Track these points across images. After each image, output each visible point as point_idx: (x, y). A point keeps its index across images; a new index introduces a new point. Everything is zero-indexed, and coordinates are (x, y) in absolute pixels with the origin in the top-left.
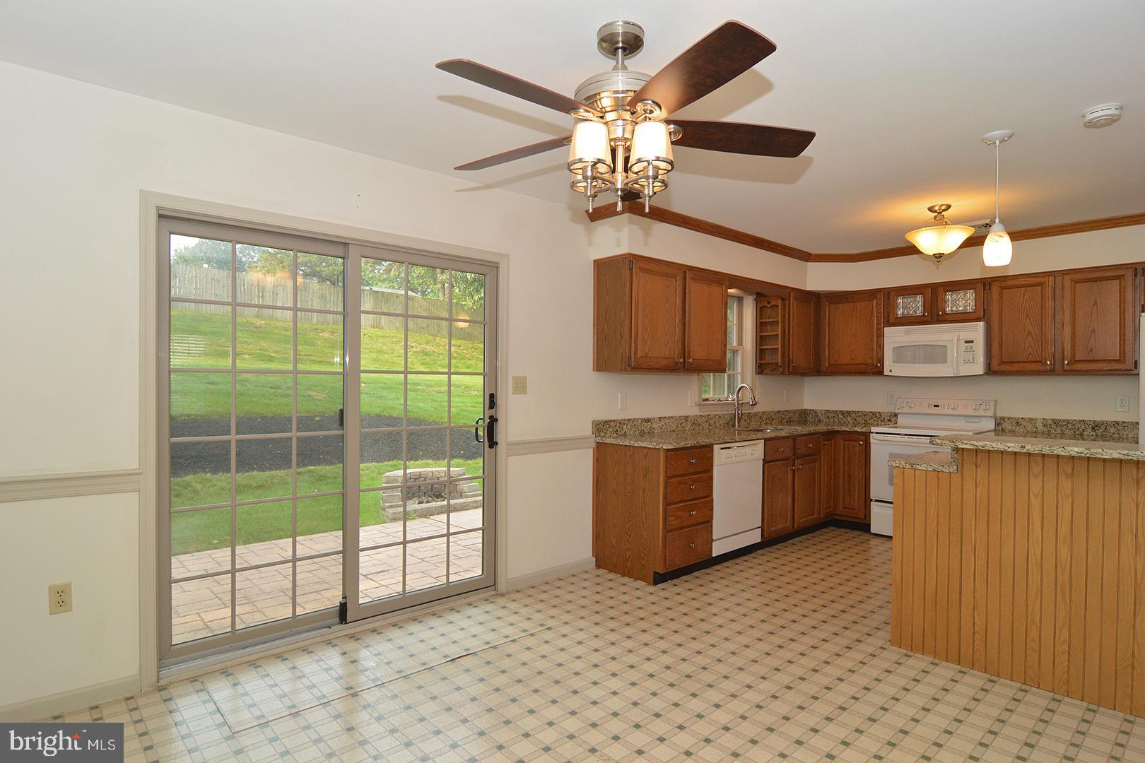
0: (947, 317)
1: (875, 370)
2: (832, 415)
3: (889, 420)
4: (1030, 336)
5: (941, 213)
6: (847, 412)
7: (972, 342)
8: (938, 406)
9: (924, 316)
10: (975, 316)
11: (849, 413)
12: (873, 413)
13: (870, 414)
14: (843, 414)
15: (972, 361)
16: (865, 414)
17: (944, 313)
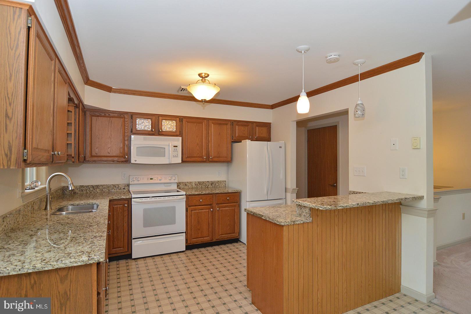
0: (164, 133)
1: (124, 160)
2: (85, 189)
3: (124, 189)
4: (198, 146)
5: (204, 78)
6: (96, 186)
7: (177, 147)
8: (152, 179)
9: (152, 130)
10: (175, 134)
11: (97, 186)
12: (114, 186)
13: (112, 186)
14: (93, 187)
15: (176, 156)
16: (108, 186)
17: (162, 131)
